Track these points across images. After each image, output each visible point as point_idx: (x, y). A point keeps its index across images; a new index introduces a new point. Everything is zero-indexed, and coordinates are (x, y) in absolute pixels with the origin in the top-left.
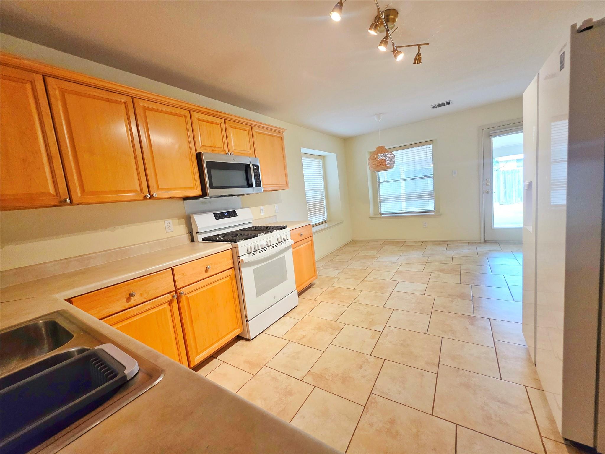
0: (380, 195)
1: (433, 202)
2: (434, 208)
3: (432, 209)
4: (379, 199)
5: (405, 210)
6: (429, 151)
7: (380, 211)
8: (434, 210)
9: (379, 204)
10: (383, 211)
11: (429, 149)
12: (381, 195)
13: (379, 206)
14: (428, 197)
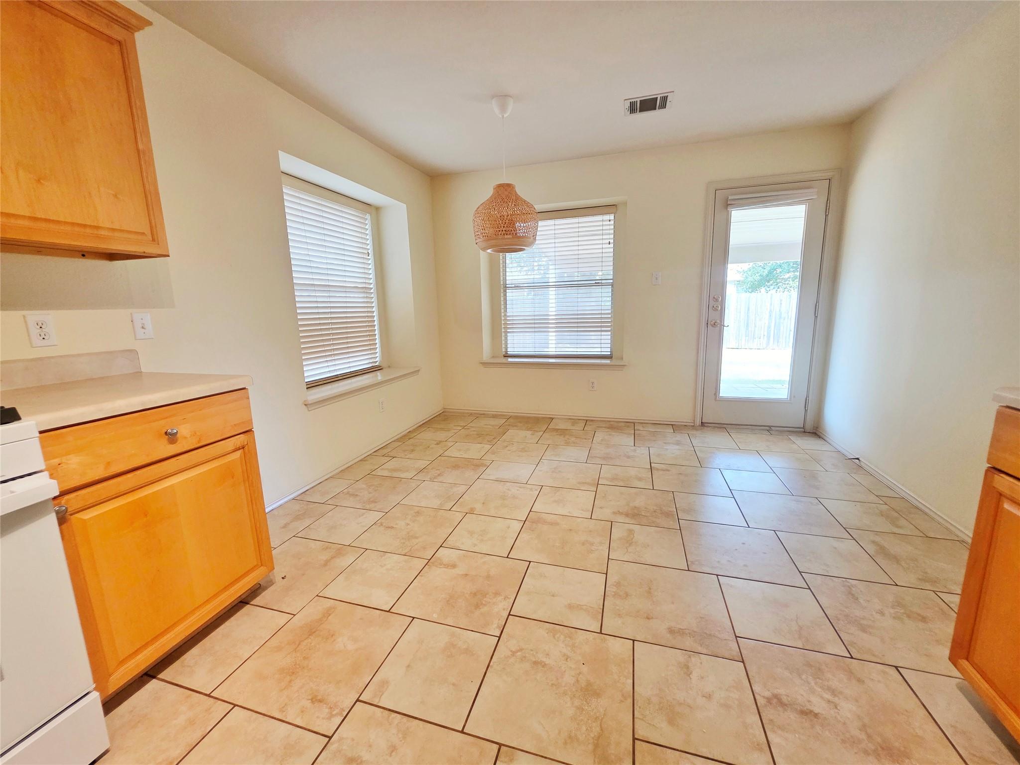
0: (505, 315)
1: (609, 337)
2: (609, 350)
3: (607, 351)
4: (503, 322)
5: (554, 350)
6: (608, 227)
7: (504, 350)
8: (609, 353)
9: (503, 334)
10: (511, 351)
11: (608, 223)
12: (508, 314)
13: (503, 338)
14: (601, 327)
